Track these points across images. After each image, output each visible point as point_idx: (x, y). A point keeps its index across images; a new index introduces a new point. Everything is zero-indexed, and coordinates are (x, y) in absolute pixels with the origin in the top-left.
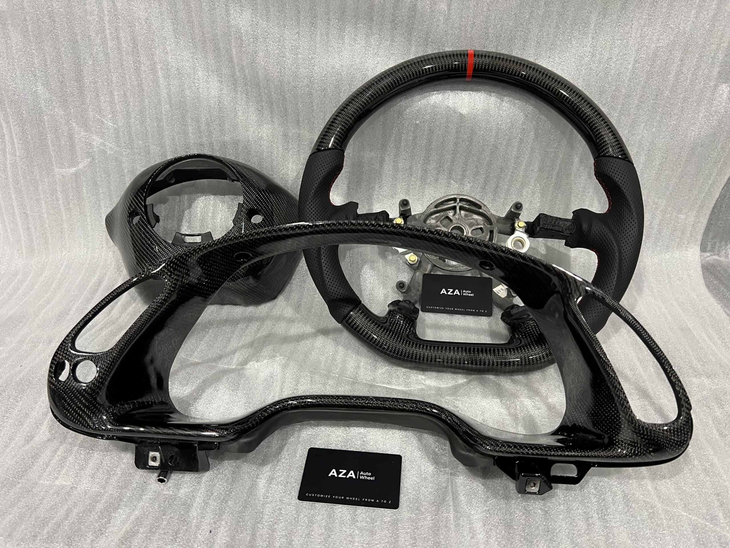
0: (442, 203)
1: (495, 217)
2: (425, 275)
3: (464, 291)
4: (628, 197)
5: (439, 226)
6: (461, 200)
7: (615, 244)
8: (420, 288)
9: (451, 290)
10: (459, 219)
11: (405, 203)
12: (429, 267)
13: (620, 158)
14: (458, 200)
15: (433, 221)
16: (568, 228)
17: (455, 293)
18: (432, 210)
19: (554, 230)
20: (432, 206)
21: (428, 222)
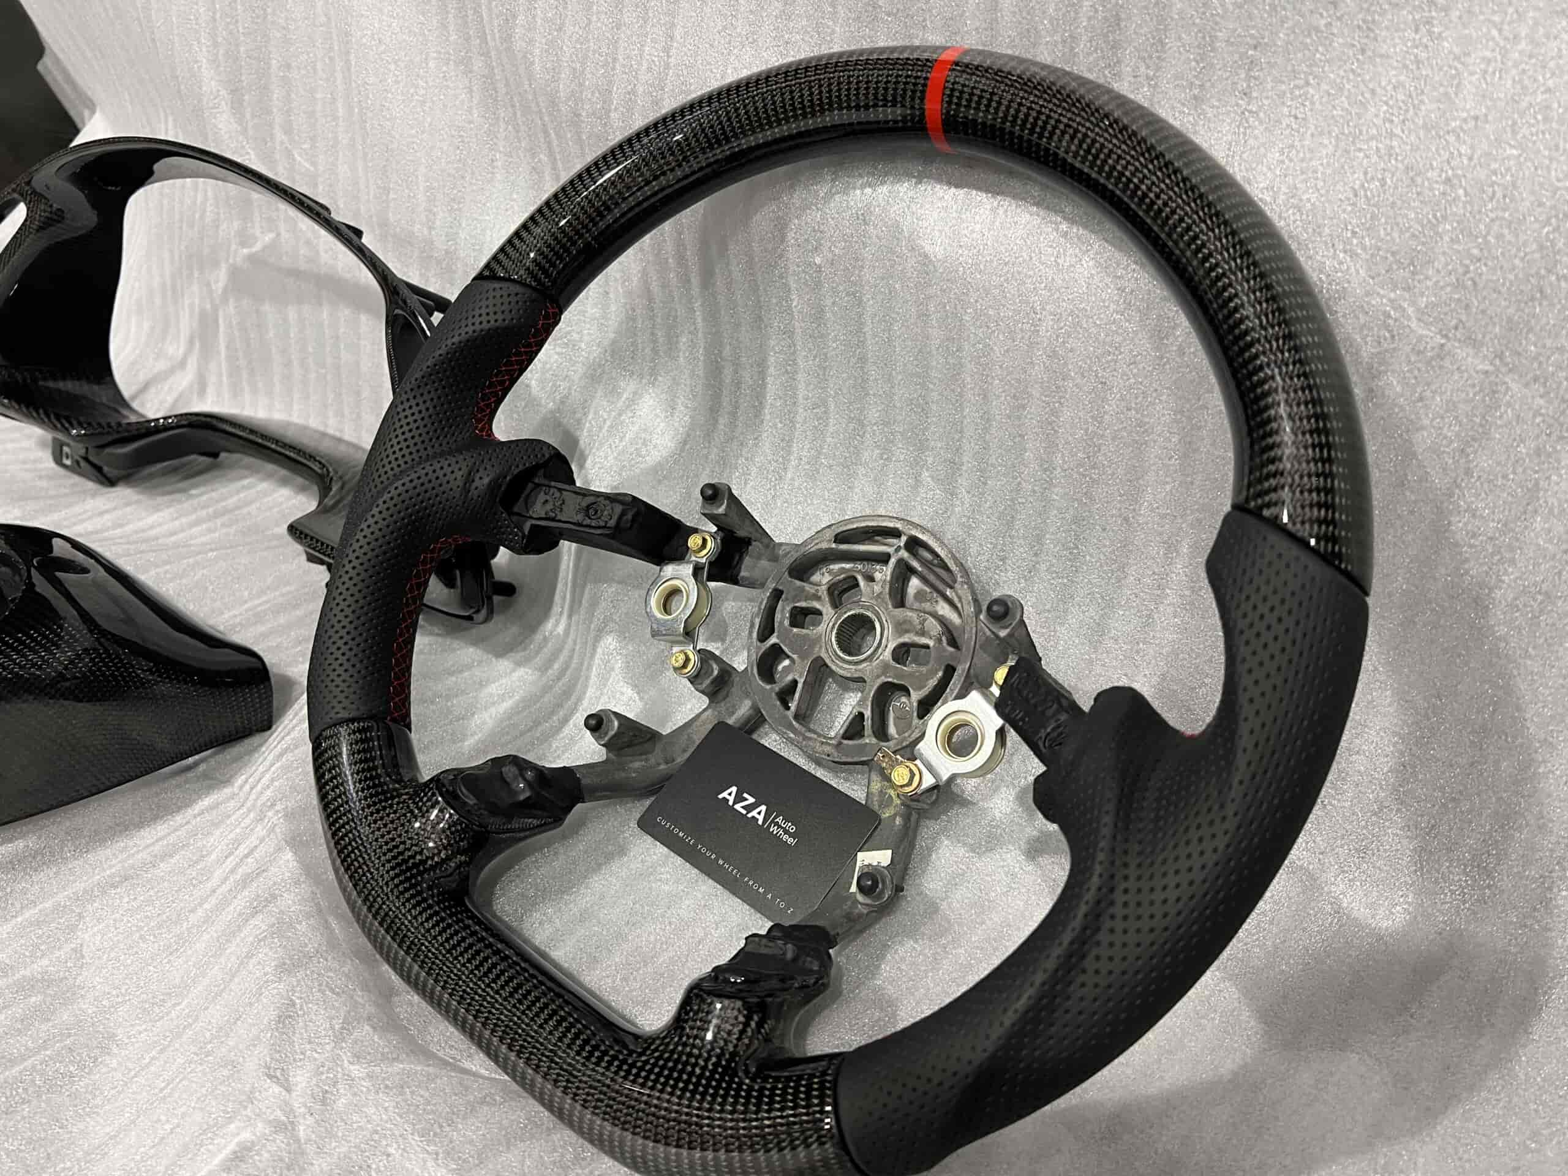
2: (719, 727)
3: (779, 820)
5: (818, 598)
6: (910, 541)
8: (681, 759)
9: (751, 800)
10: (879, 596)
11: (709, 494)
18: (825, 546)
20: (830, 534)
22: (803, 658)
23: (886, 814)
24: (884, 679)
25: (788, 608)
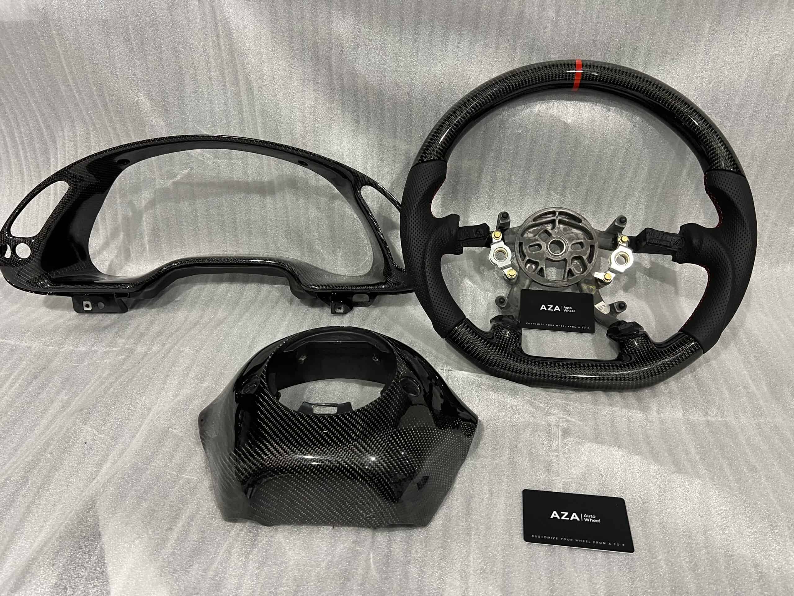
0: (540, 217)
1: (596, 232)
2: (523, 291)
3: (565, 307)
4: (742, 211)
5: (537, 240)
6: (561, 213)
7: (728, 260)
8: (519, 305)
9: (552, 306)
10: (558, 232)
11: (504, 216)
12: (527, 282)
13: (732, 171)
14: (557, 213)
15: (531, 235)
16: (676, 243)
17: (555, 309)
18: (530, 223)
19: (661, 245)
20: (530, 219)
21: (525, 235)
22: (540, 260)
23: (593, 293)
24: (572, 256)
25: (527, 247)
